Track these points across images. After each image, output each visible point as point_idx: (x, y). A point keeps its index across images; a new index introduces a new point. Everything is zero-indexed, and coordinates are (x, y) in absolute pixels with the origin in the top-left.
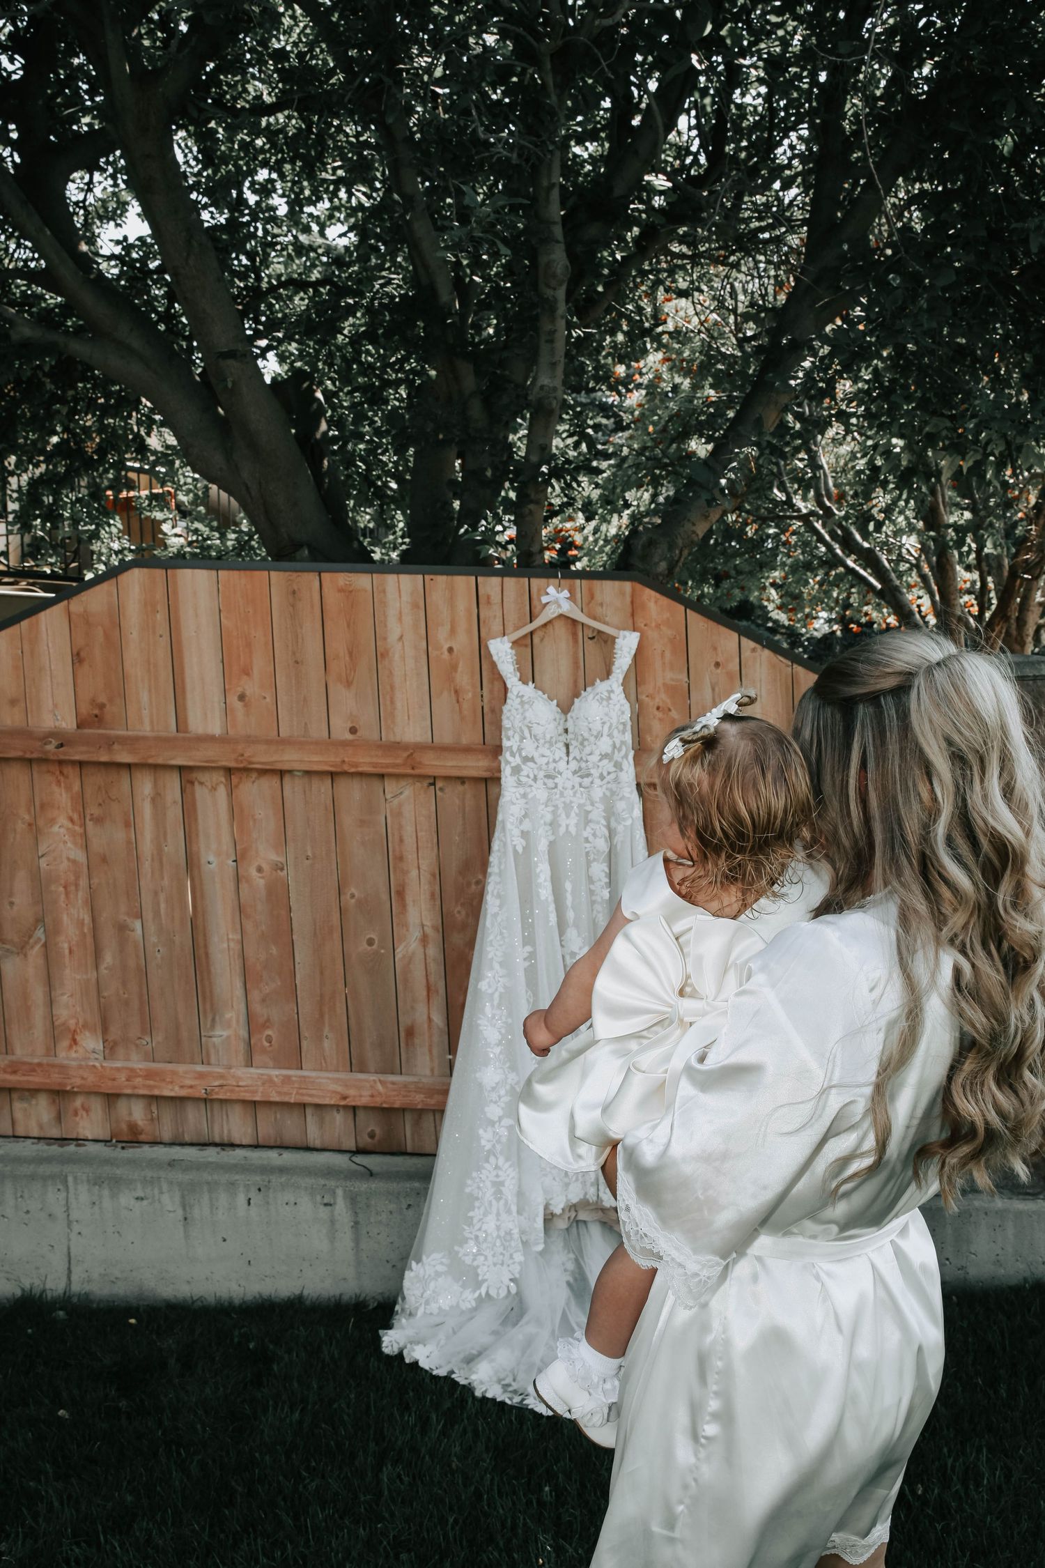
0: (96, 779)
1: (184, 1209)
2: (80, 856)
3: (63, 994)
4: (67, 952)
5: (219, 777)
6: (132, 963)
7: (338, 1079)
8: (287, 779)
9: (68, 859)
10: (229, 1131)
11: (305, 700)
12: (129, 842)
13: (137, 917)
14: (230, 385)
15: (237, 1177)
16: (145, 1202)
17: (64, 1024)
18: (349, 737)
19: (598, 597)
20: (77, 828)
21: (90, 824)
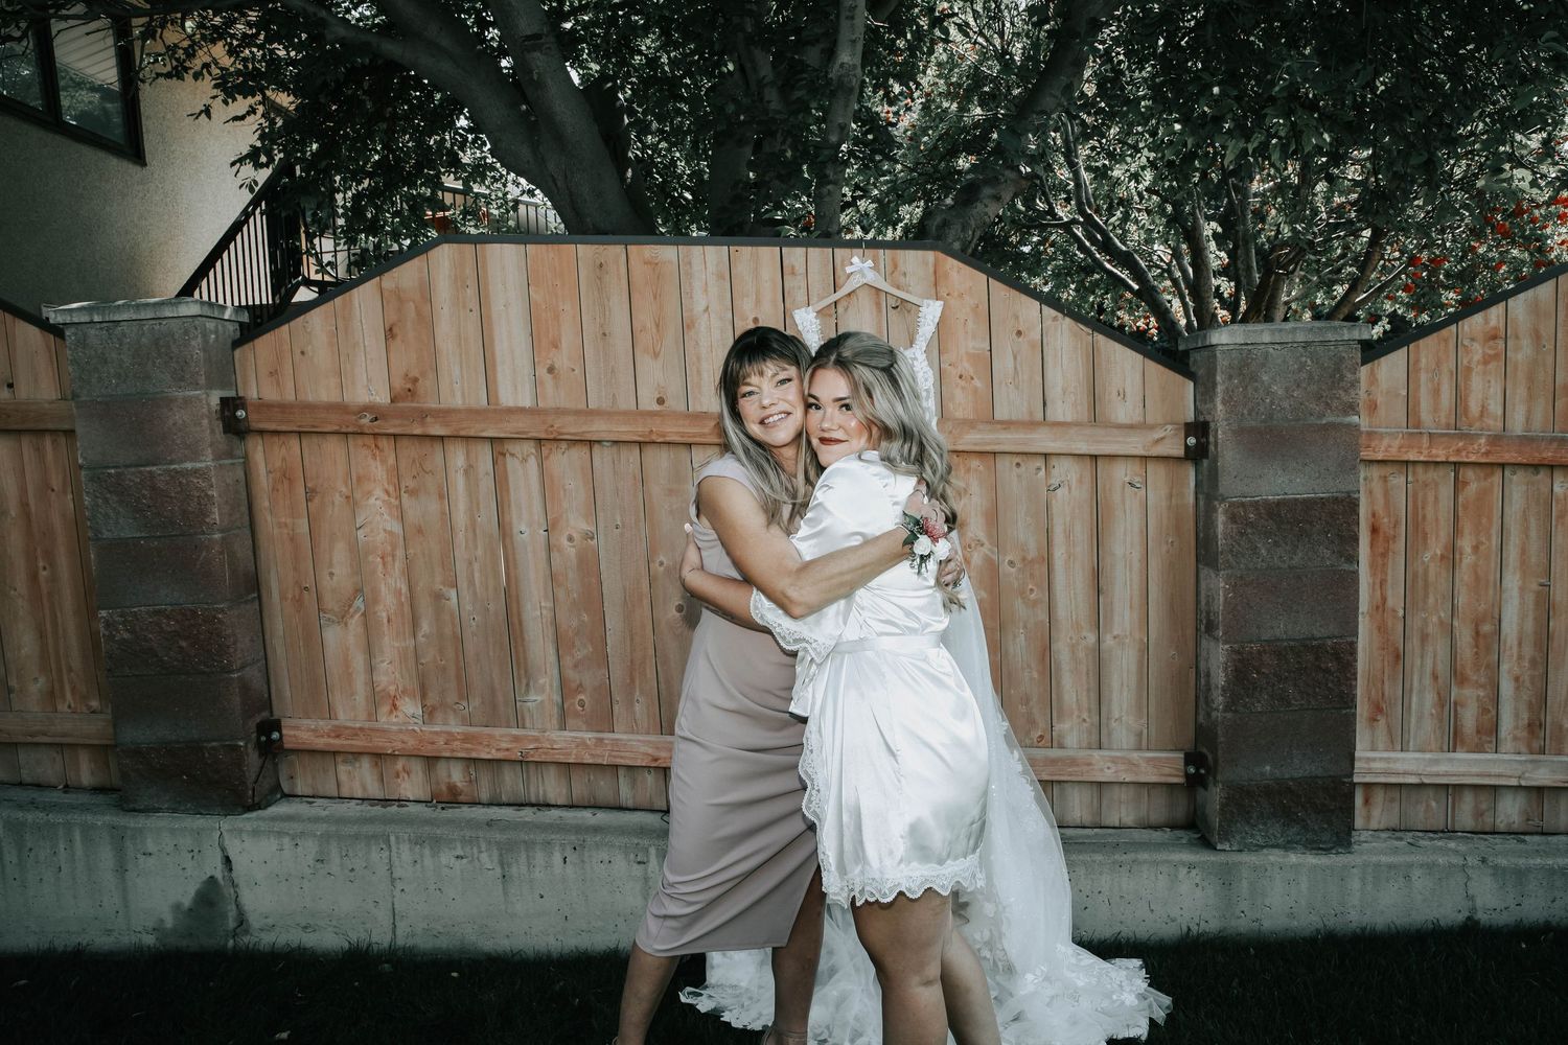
0: (410, 451)
1: (503, 868)
2: (396, 528)
3: (382, 662)
4: (385, 621)
5: (529, 448)
6: (448, 631)
7: (649, 742)
8: (596, 448)
9: (385, 530)
10: (544, 791)
11: (613, 371)
12: (443, 513)
13: (452, 587)
14: (535, 77)
15: (553, 837)
16: (465, 861)
17: (384, 690)
18: (656, 407)
19: (901, 267)
20: (393, 500)
21: (405, 496)
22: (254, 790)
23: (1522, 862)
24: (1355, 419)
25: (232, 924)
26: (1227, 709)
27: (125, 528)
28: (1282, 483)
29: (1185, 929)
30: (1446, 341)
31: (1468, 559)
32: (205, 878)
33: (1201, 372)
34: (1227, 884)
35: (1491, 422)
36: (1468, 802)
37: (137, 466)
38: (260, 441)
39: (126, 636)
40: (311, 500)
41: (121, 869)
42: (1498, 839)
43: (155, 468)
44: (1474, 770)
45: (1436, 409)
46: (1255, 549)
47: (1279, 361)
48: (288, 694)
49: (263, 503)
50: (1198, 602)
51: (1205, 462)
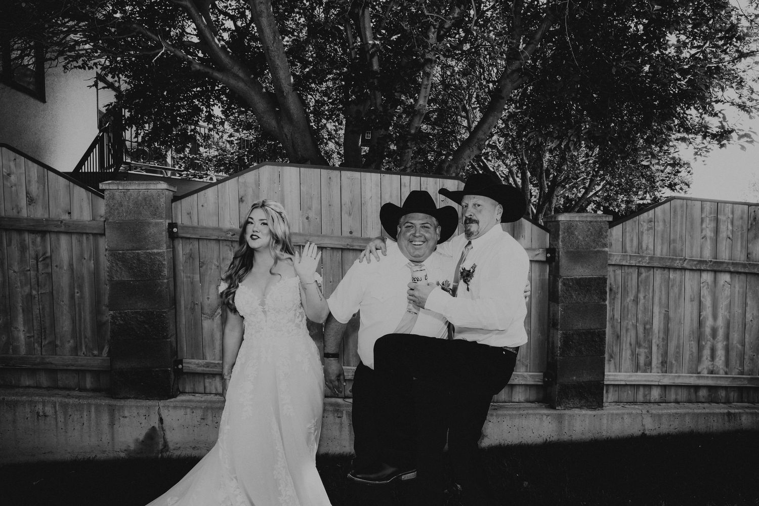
8: (324, 250)
11: (332, 220)
18: (349, 235)
22: (173, 389)
23: (660, 412)
24: (606, 249)
25: (161, 447)
26: (561, 355)
27: (125, 276)
28: (581, 272)
29: (545, 440)
30: (635, 222)
31: (642, 301)
32: (150, 427)
33: (553, 230)
34: (560, 422)
35: (649, 252)
36: (641, 391)
37: (132, 250)
38: (181, 242)
39: (121, 322)
40: (201, 267)
41: (112, 424)
42: (652, 405)
43: (140, 252)
44: (644, 379)
45: (632, 246)
46: (572, 296)
47: (581, 227)
48: (185, 349)
49: (180, 267)
50: (549, 315)
51: (554, 264)
